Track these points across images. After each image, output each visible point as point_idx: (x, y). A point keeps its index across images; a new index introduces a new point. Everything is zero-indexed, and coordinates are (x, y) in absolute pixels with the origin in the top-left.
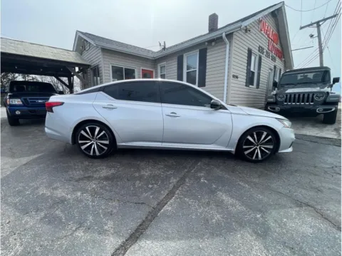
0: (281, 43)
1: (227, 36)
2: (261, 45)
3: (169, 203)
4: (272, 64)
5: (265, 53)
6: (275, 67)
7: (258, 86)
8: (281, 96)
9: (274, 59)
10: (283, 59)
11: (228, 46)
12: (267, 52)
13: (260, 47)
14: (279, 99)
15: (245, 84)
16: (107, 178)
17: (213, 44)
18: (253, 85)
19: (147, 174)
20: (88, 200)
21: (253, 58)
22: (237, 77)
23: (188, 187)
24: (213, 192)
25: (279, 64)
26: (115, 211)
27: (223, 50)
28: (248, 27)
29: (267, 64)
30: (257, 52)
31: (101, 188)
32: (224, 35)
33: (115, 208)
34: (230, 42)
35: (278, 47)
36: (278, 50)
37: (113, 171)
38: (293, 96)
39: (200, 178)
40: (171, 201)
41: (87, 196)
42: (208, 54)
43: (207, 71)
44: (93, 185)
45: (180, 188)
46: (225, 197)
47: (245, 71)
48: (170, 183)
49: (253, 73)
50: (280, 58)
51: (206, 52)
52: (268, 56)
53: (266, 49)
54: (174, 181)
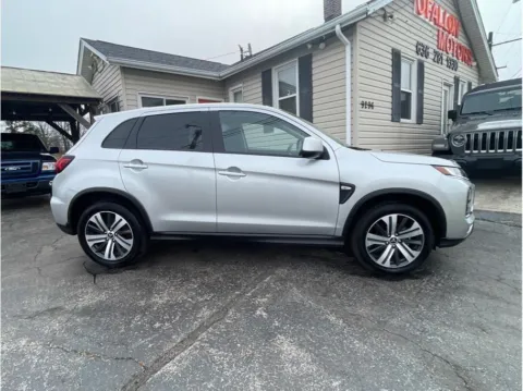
0: (465, 33)
1: (344, 30)
2: (421, 41)
3: (178, 358)
4: (449, 76)
5: (432, 56)
6: (457, 80)
7: (420, 119)
8: (459, 137)
9: (453, 65)
10: (474, 64)
11: (348, 49)
12: (435, 52)
13: (418, 44)
14: (455, 144)
15: (390, 117)
16: (86, 311)
17: (322, 45)
18: (408, 117)
19: (161, 302)
20: (34, 354)
21: (404, 67)
22: (371, 106)
23: (227, 325)
24: (269, 335)
25: (466, 73)
26: (73, 374)
27: (339, 57)
28: (388, 10)
29: (437, 75)
30: (414, 54)
31: (68, 330)
32: (338, 28)
33: (76, 368)
34: (351, 41)
35: (461, 40)
36: (460, 47)
37: (103, 297)
38: (489, 136)
39: (255, 308)
40: (183, 354)
41: (36, 346)
42: (313, 66)
43: (314, 96)
44: (55, 325)
45: (210, 329)
46: (287, 347)
47: (390, 93)
48: (195, 319)
49: (408, 95)
50: (467, 61)
51: (311, 63)
52: (438, 59)
53: (432, 46)
54: (205, 313)
